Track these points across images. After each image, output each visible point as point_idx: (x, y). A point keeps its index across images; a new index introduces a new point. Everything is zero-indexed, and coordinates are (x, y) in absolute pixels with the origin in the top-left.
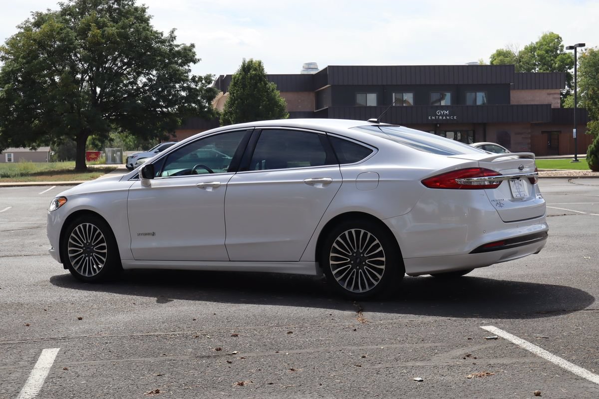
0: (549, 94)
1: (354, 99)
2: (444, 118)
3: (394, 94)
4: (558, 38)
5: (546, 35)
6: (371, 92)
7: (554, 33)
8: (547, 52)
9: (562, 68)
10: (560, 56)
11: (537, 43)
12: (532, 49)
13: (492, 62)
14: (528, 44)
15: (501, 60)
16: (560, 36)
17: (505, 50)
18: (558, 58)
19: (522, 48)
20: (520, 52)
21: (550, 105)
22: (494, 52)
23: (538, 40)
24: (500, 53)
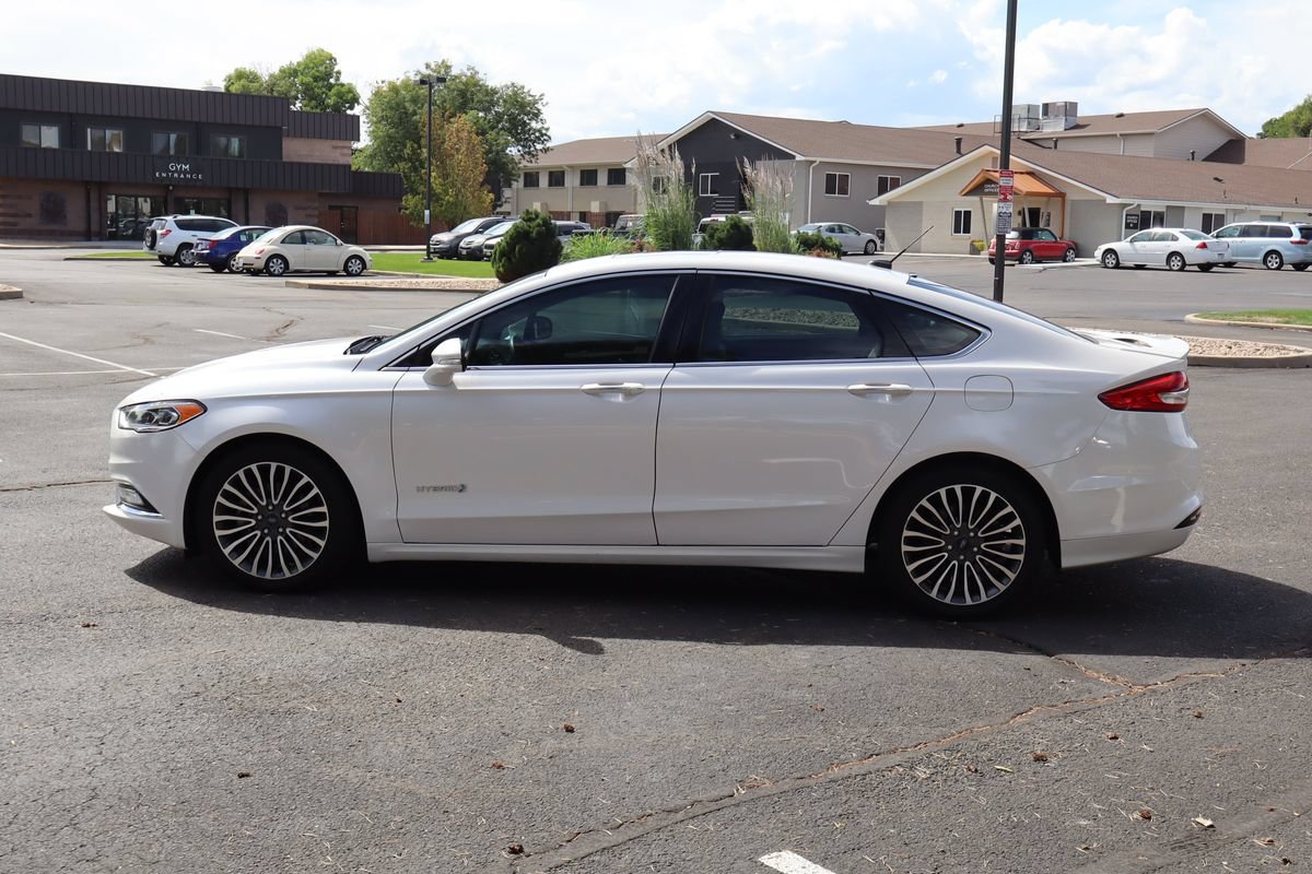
0: (335, 148)
1: (17, 134)
2: (182, 176)
3: (89, 130)
4: (332, 59)
5: (314, 53)
6: (50, 123)
7: (325, 50)
8: (316, 79)
9: (337, 109)
10: (336, 88)
11: (299, 64)
12: (291, 73)
13: (227, 88)
14: (285, 63)
15: (243, 86)
16: (334, 56)
17: (247, 69)
18: (334, 91)
19: (276, 70)
20: (271, 76)
21: (350, 166)
22: (231, 71)
23: (300, 59)
24: (240, 75)
